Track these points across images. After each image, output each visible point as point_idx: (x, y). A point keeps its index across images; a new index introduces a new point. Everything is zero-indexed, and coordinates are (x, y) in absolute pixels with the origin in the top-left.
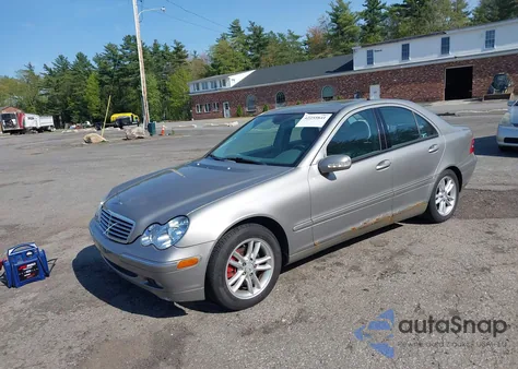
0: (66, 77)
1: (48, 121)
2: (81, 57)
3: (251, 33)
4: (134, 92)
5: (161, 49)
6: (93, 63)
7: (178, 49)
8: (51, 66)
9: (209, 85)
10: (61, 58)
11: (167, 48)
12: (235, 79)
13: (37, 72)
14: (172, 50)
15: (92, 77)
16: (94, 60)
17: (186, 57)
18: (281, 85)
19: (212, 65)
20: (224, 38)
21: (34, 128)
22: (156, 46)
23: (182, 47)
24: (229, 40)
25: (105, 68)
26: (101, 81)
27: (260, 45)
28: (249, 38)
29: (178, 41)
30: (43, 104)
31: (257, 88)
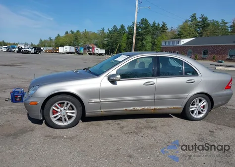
0: (115, 34)
1: (103, 51)
2: (122, 26)
3: (201, 20)
4: (141, 43)
5: (156, 25)
6: (127, 29)
7: (164, 26)
8: (110, 29)
9: (171, 43)
10: (115, 26)
11: (159, 25)
12: (184, 41)
13: (105, 31)
14: (161, 26)
15: (125, 35)
16: (127, 28)
17: (167, 29)
18: (207, 46)
19: (178, 34)
20: (187, 21)
21: (97, 54)
22: (154, 24)
23: (165, 25)
24: (189, 23)
25: (131, 32)
26: (128, 37)
27: (204, 26)
28: (199, 22)
29: (164, 22)
30: (105, 45)
31: (194, 46)
